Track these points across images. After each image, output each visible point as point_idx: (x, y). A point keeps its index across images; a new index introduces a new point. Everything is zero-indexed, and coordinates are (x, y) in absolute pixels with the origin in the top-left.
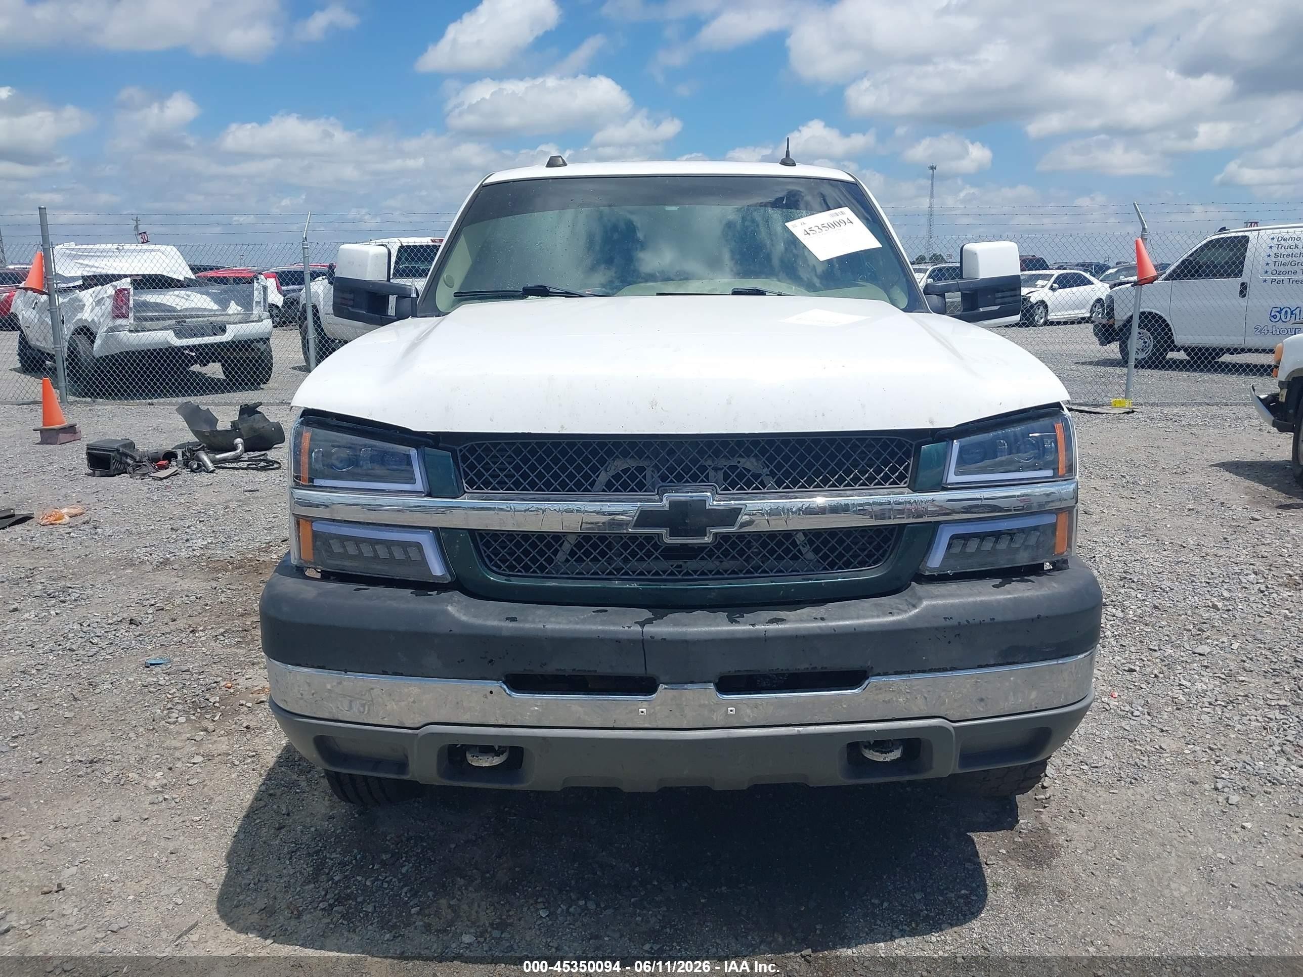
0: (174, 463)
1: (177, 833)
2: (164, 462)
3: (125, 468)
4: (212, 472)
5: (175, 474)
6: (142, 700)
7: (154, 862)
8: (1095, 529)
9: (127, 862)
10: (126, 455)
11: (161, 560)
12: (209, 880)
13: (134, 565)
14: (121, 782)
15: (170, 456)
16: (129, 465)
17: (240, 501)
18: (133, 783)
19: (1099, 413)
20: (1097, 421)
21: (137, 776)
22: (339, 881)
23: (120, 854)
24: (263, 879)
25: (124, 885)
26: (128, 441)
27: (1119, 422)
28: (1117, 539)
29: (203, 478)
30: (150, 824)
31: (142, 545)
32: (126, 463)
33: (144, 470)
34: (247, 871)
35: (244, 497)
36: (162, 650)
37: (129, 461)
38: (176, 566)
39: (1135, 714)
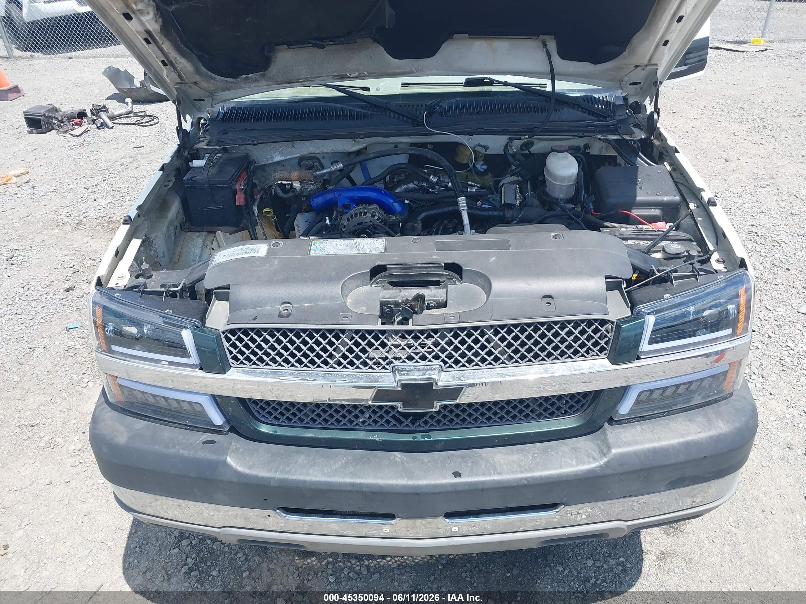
0: (85, 120)
1: (88, 496)
2: (78, 120)
3: (52, 127)
4: (112, 128)
5: (86, 131)
6: (64, 364)
7: (74, 524)
8: (732, 177)
9: (56, 523)
10: (51, 118)
11: (77, 222)
12: (110, 543)
13: (59, 226)
14: (52, 445)
15: (82, 115)
16: (55, 124)
17: (131, 157)
18: (59, 447)
19: (741, 51)
20: (739, 60)
21: (61, 440)
22: (196, 544)
23: (51, 517)
24: (145, 542)
25: (54, 547)
26: (51, 107)
27: (755, 61)
28: (748, 190)
29: (105, 132)
30: (71, 486)
31: (64, 205)
32: (52, 122)
33: (65, 128)
34: (135, 533)
35: (134, 153)
36: (78, 312)
37: (54, 121)
38: (87, 227)
39: (752, 378)
